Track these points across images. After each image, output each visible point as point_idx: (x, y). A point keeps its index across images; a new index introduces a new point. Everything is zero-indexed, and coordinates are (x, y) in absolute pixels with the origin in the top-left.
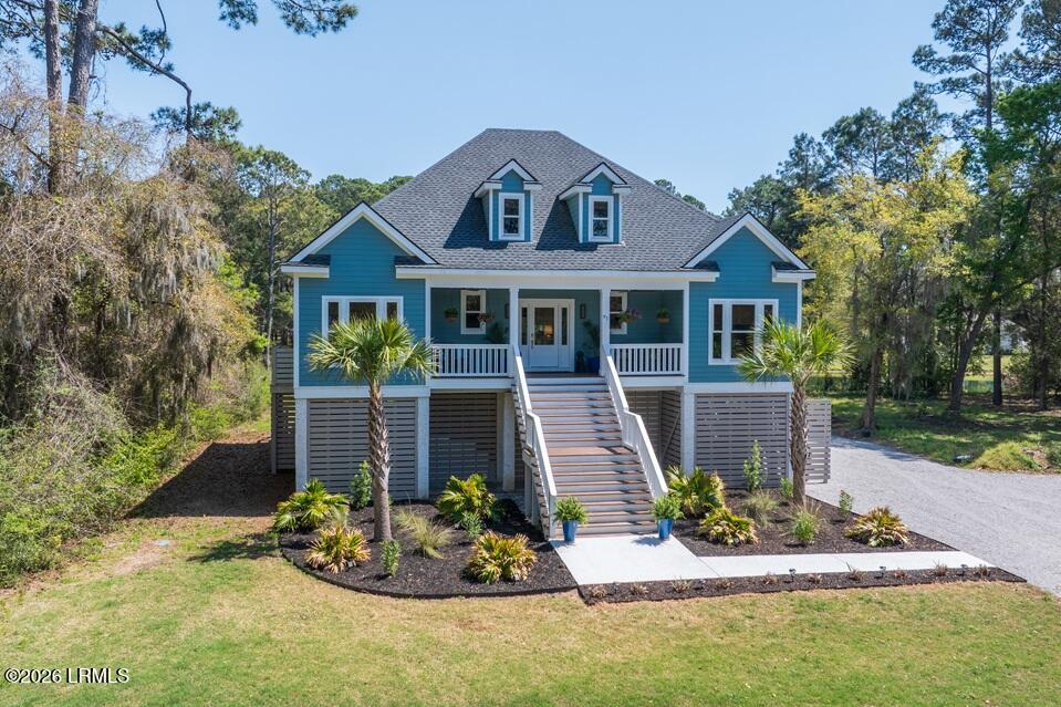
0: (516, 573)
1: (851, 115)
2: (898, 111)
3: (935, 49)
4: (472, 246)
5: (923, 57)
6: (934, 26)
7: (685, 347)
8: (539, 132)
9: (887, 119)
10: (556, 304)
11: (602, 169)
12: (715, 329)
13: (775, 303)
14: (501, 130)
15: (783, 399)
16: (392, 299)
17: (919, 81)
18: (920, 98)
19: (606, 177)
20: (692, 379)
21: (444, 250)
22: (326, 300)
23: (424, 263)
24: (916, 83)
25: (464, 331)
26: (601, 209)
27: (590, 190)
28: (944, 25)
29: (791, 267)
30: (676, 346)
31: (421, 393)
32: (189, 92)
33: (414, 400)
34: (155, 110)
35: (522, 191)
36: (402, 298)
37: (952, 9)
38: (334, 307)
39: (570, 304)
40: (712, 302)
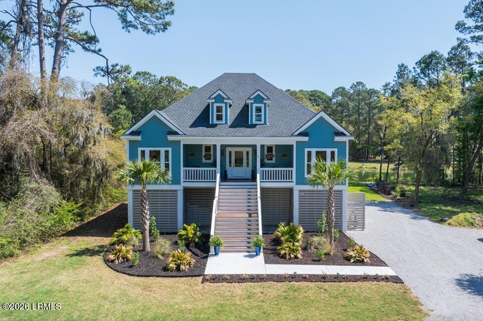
0: (182, 267)
1: (427, 54)
2: (451, 52)
3: (465, 22)
4: (202, 126)
5: (460, 26)
6: (464, 12)
7: (294, 169)
8: (247, 74)
9: (444, 56)
10: (244, 150)
11: (259, 92)
12: (308, 162)
13: (336, 150)
14: (230, 74)
15: (340, 193)
16: (167, 149)
17: (459, 37)
18: (461, 45)
19: (260, 96)
20: (297, 184)
21: (189, 128)
22: (140, 149)
23: (179, 134)
24: (458, 38)
25: (204, 161)
26: (259, 110)
27: (253, 101)
28: (469, 11)
29: (342, 134)
30: (290, 169)
31: (179, 188)
32: (107, 60)
33: (176, 191)
34: (95, 67)
35: (224, 103)
36: (171, 148)
37: (473, 4)
38: (143, 152)
39: (250, 150)
40: (306, 150)
